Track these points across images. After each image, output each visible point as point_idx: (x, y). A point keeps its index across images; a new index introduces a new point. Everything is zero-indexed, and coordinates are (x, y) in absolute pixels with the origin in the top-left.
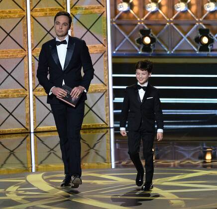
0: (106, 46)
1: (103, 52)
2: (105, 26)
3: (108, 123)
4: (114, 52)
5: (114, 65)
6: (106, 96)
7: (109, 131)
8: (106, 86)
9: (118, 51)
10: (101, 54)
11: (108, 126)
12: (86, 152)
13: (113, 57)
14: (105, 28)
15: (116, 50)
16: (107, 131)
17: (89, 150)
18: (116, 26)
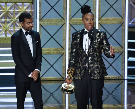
0: (124, 19)
1: (122, 23)
2: (124, 3)
3: (123, 76)
4: (130, 24)
5: (129, 33)
6: (122, 56)
7: (123, 82)
8: (123, 48)
9: (133, 23)
10: (120, 25)
11: (123, 78)
12: (106, 97)
13: (129, 27)
14: (124, 6)
15: (132, 22)
16: (122, 82)
17: (108, 95)
18: (133, 4)
